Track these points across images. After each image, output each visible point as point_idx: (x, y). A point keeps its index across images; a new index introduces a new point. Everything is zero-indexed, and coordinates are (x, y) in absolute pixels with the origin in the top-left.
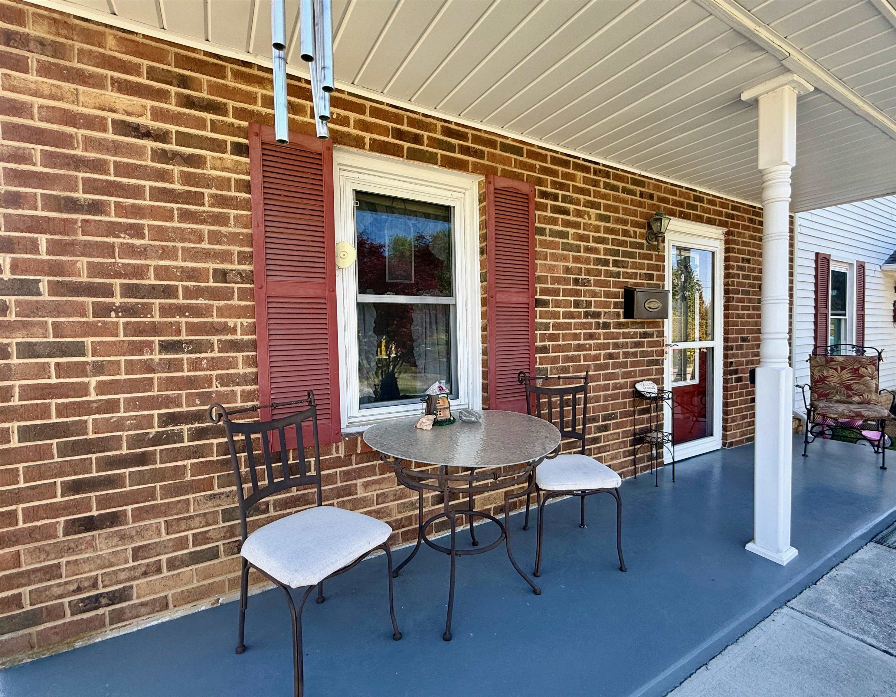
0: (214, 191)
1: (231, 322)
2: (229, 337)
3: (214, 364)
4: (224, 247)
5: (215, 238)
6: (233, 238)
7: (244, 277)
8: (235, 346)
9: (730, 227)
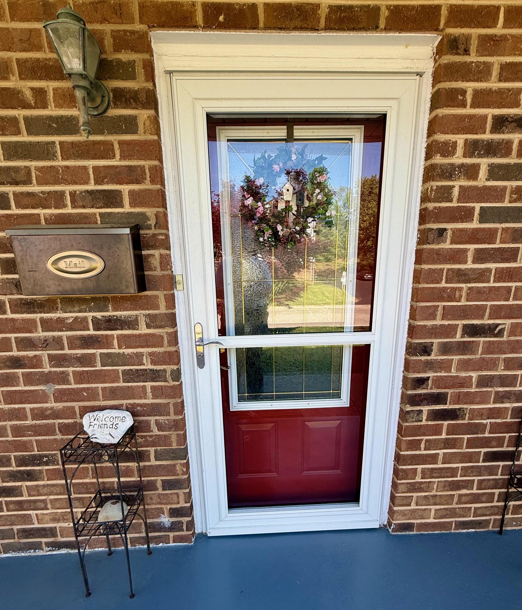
9: (447, 24)
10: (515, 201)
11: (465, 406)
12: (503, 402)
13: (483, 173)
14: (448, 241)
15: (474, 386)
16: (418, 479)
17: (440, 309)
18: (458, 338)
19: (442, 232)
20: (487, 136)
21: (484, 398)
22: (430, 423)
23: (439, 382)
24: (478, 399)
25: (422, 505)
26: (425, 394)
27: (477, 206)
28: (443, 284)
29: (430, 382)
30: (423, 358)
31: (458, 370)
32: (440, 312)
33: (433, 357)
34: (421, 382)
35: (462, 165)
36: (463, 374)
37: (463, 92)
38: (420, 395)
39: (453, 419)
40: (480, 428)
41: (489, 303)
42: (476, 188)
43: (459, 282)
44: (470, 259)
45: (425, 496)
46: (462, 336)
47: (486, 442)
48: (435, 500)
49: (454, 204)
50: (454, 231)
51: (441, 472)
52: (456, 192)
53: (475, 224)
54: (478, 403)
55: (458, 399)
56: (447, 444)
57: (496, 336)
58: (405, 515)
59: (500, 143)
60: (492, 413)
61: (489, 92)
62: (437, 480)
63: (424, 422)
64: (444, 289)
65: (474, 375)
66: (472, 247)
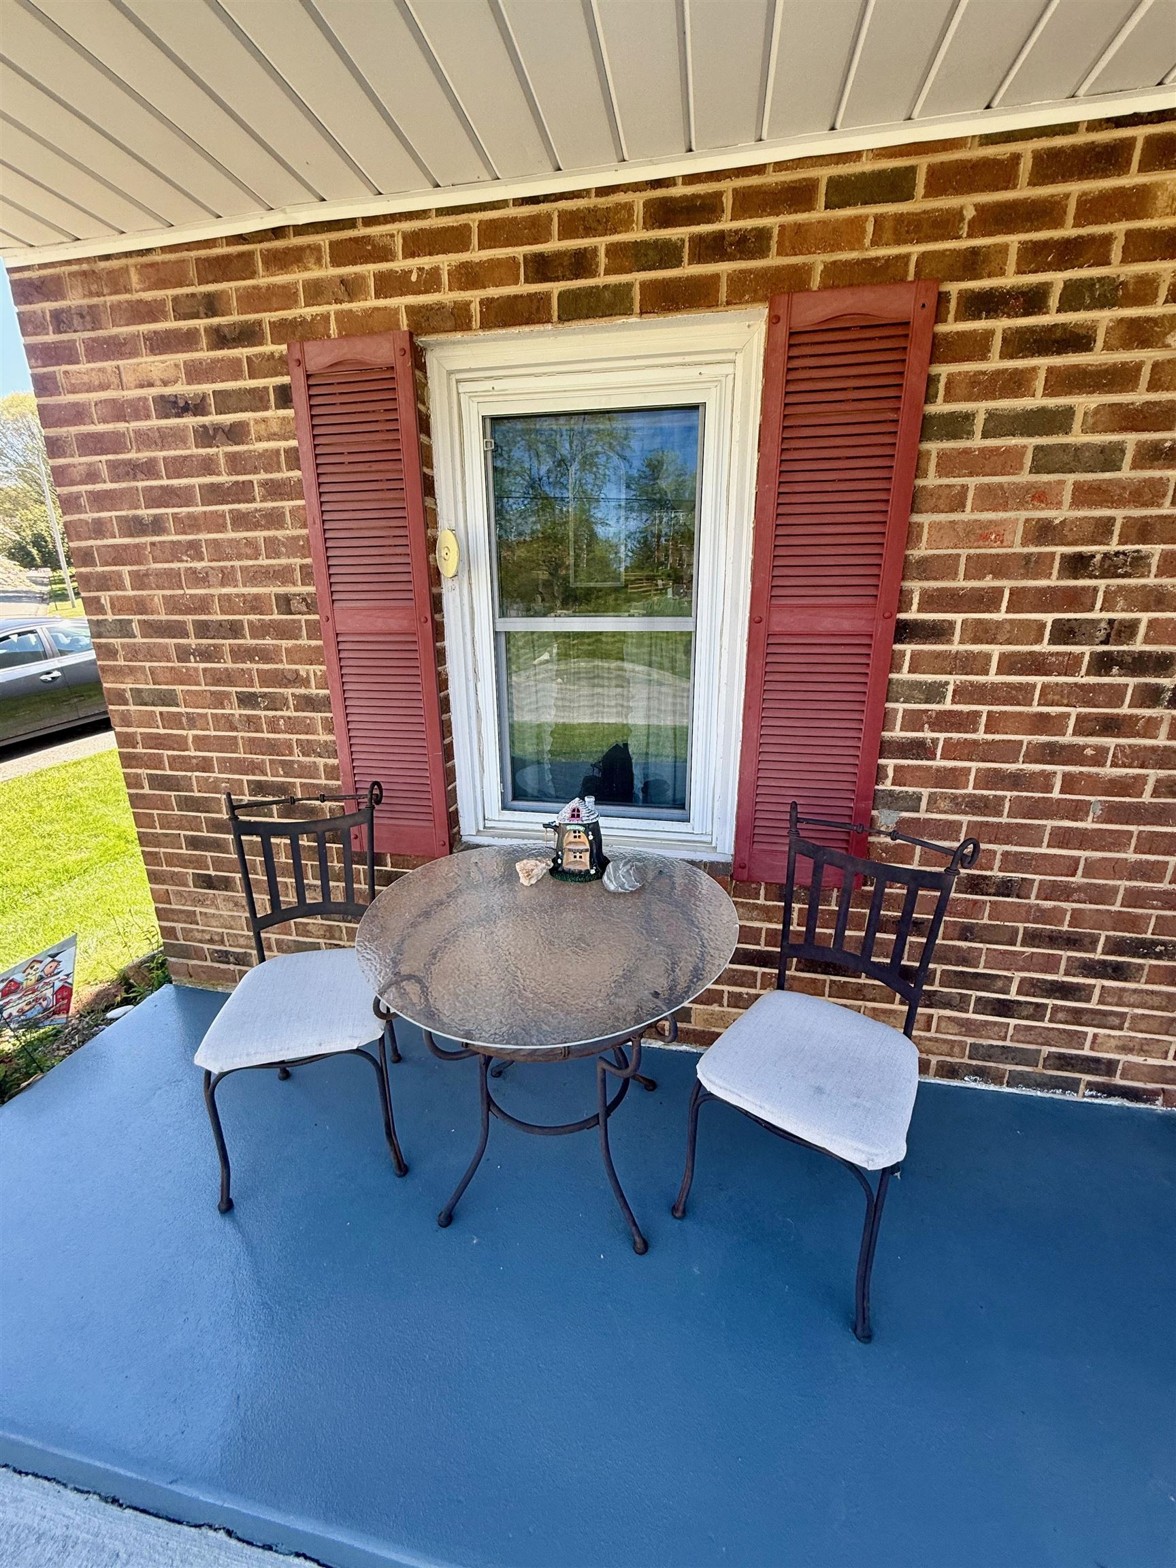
0: (263, 476)
1: (302, 669)
2: (302, 691)
3: (293, 725)
4: (283, 561)
5: (273, 548)
6: (294, 546)
7: (310, 604)
8: (308, 703)
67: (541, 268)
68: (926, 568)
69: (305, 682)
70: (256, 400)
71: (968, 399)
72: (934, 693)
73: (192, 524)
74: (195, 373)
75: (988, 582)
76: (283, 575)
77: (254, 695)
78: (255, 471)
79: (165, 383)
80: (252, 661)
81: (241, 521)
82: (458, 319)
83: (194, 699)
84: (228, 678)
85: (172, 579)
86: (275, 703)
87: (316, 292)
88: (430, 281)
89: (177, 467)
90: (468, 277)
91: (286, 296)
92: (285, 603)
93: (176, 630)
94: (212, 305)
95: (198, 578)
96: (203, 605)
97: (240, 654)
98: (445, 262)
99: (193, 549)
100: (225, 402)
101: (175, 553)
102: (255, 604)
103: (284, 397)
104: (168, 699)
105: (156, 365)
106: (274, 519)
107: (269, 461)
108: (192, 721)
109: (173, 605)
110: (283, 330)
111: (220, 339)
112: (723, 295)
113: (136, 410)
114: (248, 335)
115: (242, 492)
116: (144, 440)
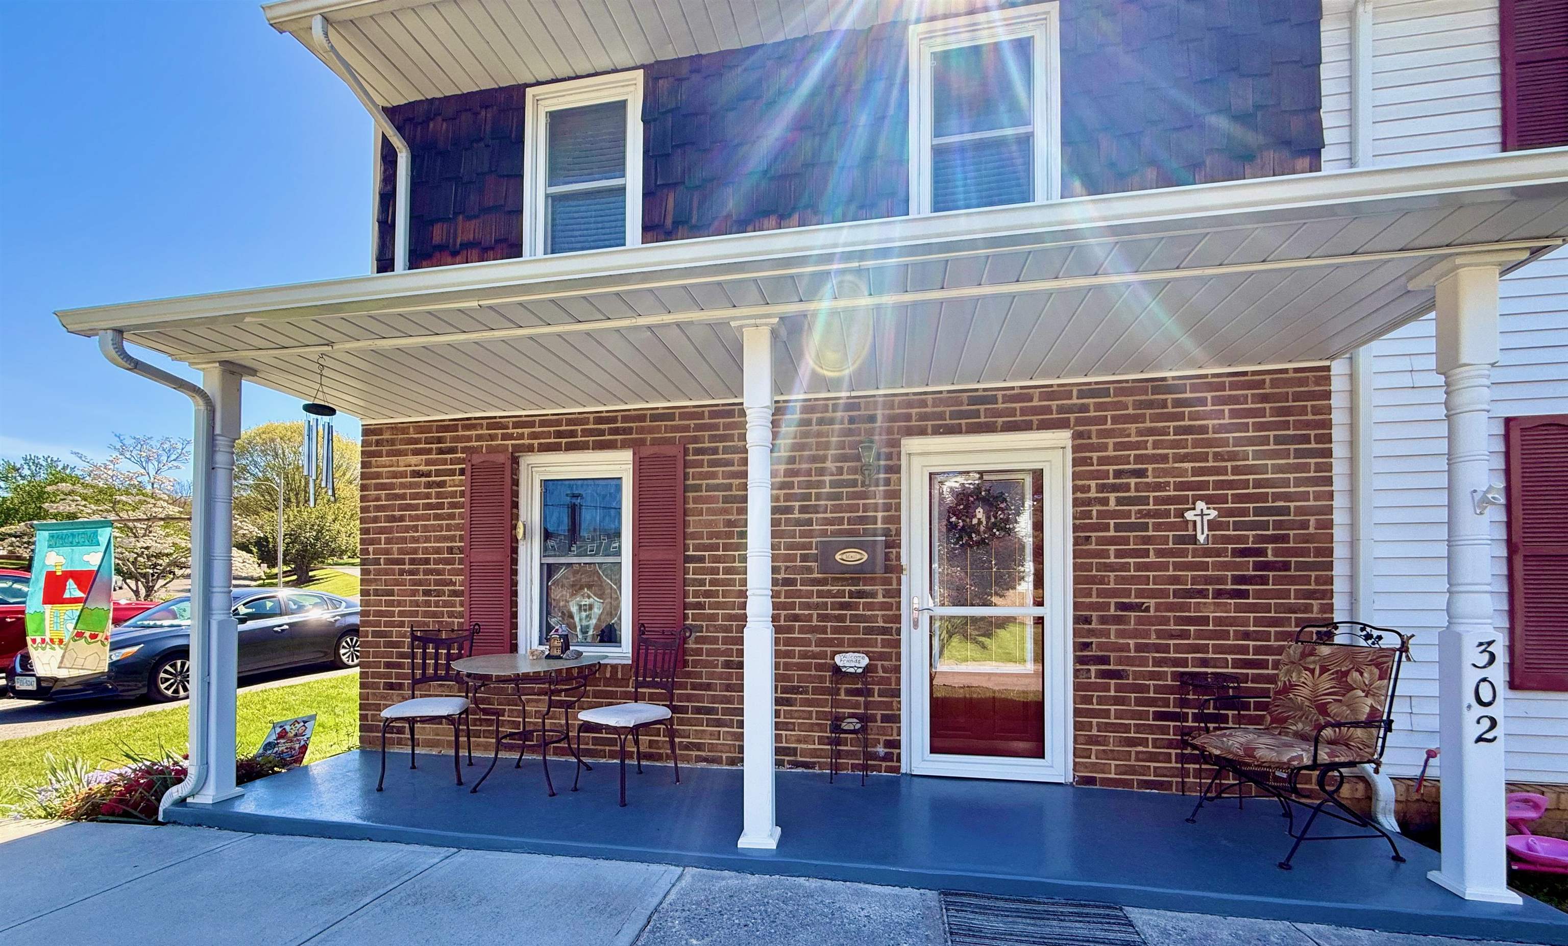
0: (449, 500)
1: (453, 578)
2: (452, 588)
3: (446, 604)
4: (452, 533)
5: (449, 528)
6: (458, 527)
7: (461, 550)
8: (455, 593)
9: (1074, 426)
10: (1139, 518)
11: (1128, 668)
12: (1161, 667)
13: (1112, 502)
14: (1094, 544)
15: (1132, 651)
16: (1094, 732)
17: (1094, 590)
18: (1112, 611)
19: (1088, 538)
20: (1111, 481)
21: (1143, 662)
22: (1098, 680)
23: (1100, 646)
24: (1138, 663)
25: (1102, 759)
26: (1090, 656)
27: (1112, 522)
28: (1094, 573)
29: (1094, 646)
30: (1086, 626)
31: (1116, 637)
32: (1094, 593)
33: (1093, 626)
34: (1087, 646)
35: (1096, 498)
36: (1121, 641)
37: (1091, 458)
38: (1087, 656)
39: (1118, 679)
40: (1145, 689)
41: (1133, 587)
42: (1109, 510)
43: (1105, 571)
44: (1112, 556)
45: (1104, 750)
46: (1115, 611)
47: (1152, 702)
48: (1112, 755)
49: (1094, 521)
50: (1097, 537)
51: (1115, 728)
52: (1094, 513)
53: (1112, 533)
54: (1139, 666)
55: (1120, 661)
56: (1117, 701)
57: (1143, 611)
58: (1086, 767)
59: (1121, 484)
60: (1153, 676)
61: (1108, 457)
62: (1112, 734)
63: (1093, 680)
64: (1096, 576)
65: (1132, 642)
66: (1113, 548)
67: (559, 434)
68: (694, 536)
69: (454, 584)
70: (452, 473)
71: (699, 479)
72: (702, 583)
73: (417, 518)
74: (428, 463)
75: (714, 541)
76: (452, 539)
77: (430, 590)
78: (446, 498)
79: (416, 466)
80: (432, 575)
81: (437, 517)
82: (530, 449)
83: (402, 593)
84: (419, 583)
85: (404, 540)
86: (439, 593)
87: (479, 438)
88: (521, 436)
89: (415, 496)
90: (534, 436)
91: (469, 439)
92: (450, 550)
93: (401, 562)
94: (440, 440)
95: (415, 540)
96: (415, 551)
97: (427, 572)
98: (526, 431)
99: (415, 529)
100: (438, 473)
101: (407, 529)
102: (438, 551)
103: (462, 472)
104: (391, 593)
105: (413, 459)
106: (451, 517)
107: (453, 494)
108: (399, 604)
109: (401, 551)
110: (464, 450)
111: (441, 451)
112: (619, 445)
113: (403, 475)
114: (452, 450)
115: (440, 506)
116: (403, 486)
